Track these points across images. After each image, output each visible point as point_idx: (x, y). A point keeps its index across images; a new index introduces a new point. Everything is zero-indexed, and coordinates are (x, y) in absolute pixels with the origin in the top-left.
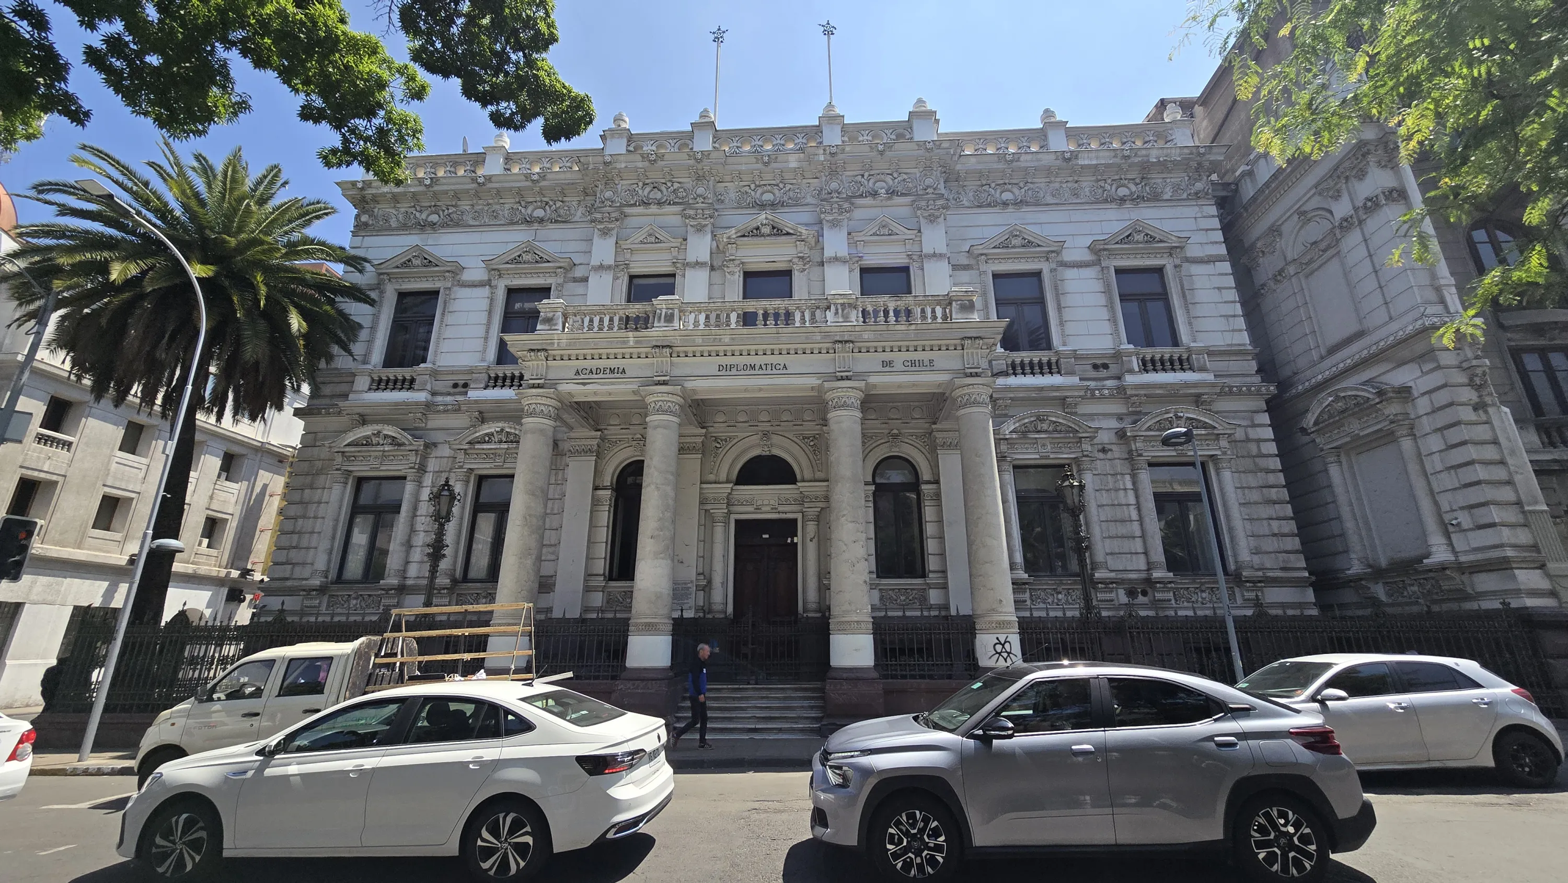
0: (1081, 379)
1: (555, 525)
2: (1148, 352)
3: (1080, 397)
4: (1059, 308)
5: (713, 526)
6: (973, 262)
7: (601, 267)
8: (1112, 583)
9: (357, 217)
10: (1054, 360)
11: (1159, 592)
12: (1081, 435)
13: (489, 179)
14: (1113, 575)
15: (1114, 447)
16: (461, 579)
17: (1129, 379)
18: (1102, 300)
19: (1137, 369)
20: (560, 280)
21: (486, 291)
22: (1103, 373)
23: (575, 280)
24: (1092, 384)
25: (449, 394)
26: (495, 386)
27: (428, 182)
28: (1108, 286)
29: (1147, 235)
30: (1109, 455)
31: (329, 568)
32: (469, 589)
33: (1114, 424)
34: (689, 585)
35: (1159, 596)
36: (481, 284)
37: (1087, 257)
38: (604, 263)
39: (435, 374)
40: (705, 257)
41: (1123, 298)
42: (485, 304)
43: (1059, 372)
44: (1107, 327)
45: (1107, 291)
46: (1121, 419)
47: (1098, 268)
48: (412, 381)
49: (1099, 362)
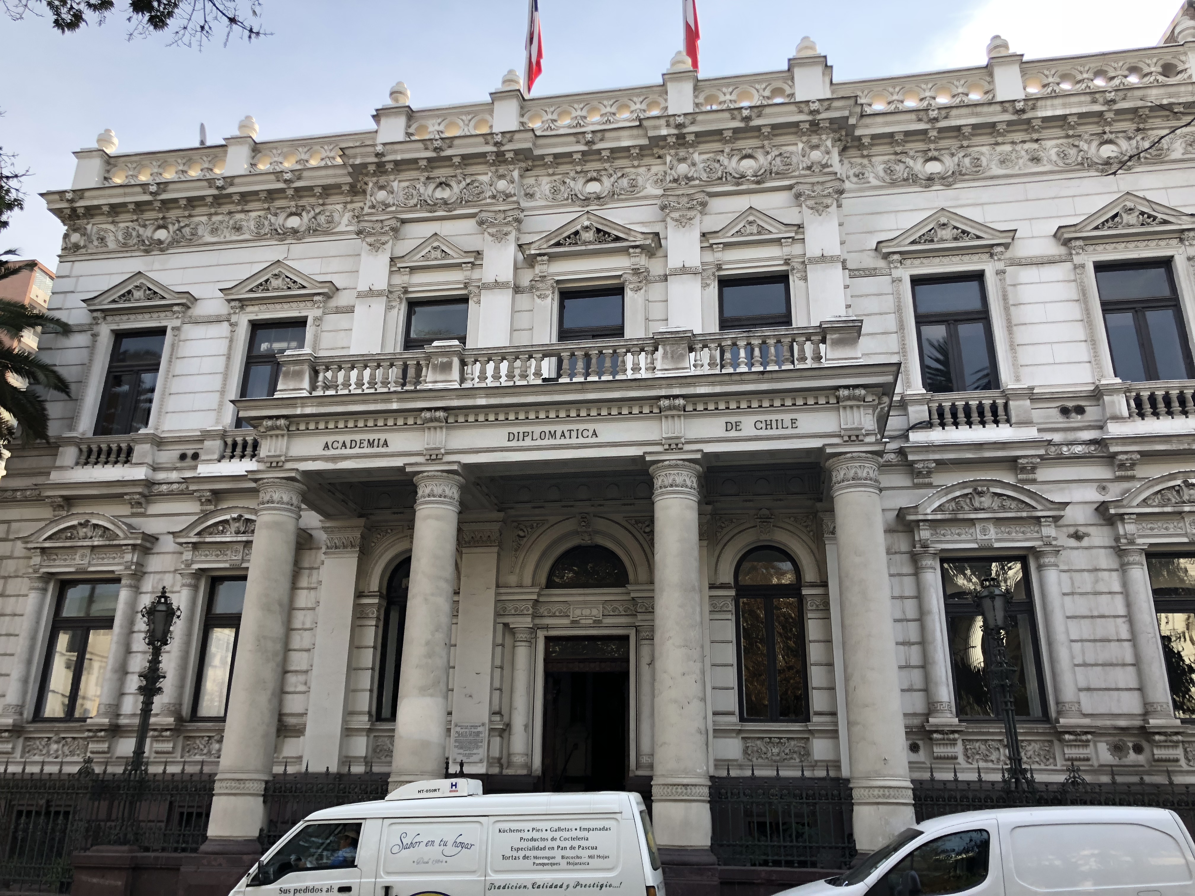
0: (1039, 430)
1: (306, 644)
2: (1145, 388)
3: (1039, 456)
4: (1010, 327)
5: (514, 647)
6: (881, 264)
7: (371, 293)
8: (1086, 733)
9: (66, 236)
10: (1000, 402)
11: (1159, 746)
12: (1039, 514)
13: (230, 180)
14: (1087, 721)
15: (1091, 530)
16: (188, 718)
17: (1115, 430)
18: (1075, 311)
19: (1126, 413)
20: (318, 312)
21: (224, 329)
22: (1076, 420)
23: (338, 311)
24: (1057, 437)
25: (175, 469)
26: (232, 457)
27: (153, 188)
28: (1084, 292)
29: (1142, 213)
30: (1085, 542)
31: (24, 701)
32: (198, 730)
33: (1092, 495)
34: (480, 729)
35: (1159, 753)
36: (217, 320)
37: (1054, 249)
38: (374, 288)
39: (159, 442)
40: (507, 274)
41: (1108, 307)
42: (222, 347)
43: (1008, 421)
44: (1083, 352)
45: (1083, 298)
46: (1104, 488)
47: (1069, 265)
48: (130, 451)
49: (1070, 404)
